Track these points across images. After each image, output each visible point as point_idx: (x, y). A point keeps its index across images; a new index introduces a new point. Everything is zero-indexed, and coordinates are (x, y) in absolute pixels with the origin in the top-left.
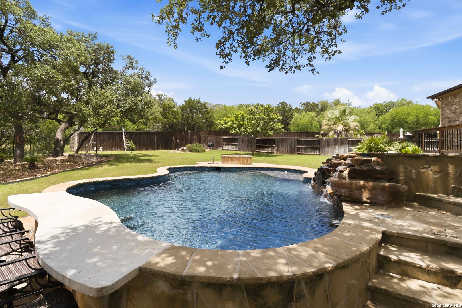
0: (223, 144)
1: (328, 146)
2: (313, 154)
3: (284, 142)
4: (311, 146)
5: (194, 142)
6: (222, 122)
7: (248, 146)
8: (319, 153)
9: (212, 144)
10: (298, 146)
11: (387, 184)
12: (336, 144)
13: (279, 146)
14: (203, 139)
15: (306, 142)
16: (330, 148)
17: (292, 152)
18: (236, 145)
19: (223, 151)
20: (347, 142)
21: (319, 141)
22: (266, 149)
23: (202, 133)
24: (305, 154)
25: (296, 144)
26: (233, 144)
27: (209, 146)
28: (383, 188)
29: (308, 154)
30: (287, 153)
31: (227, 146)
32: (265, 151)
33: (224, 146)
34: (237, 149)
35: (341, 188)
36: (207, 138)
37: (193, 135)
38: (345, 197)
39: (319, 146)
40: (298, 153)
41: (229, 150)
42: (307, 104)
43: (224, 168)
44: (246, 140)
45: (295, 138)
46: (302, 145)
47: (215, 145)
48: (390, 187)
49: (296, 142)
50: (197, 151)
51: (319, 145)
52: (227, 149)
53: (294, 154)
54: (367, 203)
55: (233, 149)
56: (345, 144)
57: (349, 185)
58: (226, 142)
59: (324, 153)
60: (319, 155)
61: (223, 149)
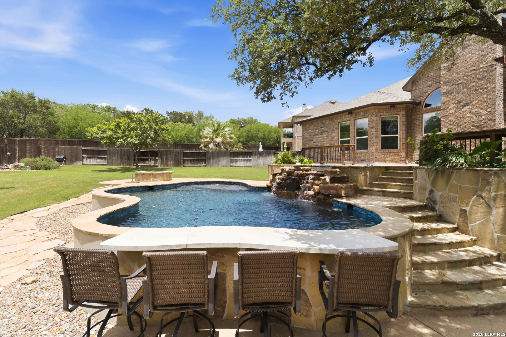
0: (83, 157)
1: (213, 158)
2: (200, 166)
3: (169, 154)
4: (198, 158)
5: (28, 154)
6: (95, 129)
7: (123, 159)
8: (205, 165)
9: (64, 157)
10: (185, 158)
11: (352, 184)
12: (221, 156)
13: (163, 159)
14: (45, 151)
15: (192, 154)
16: (215, 160)
17: (177, 165)
18: (105, 158)
19: (84, 166)
20: (229, 154)
21: (205, 153)
22: (147, 162)
23: (43, 142)
24: (191, 166)
25: (182, 157)
26: (99, 156)
27: (60, 161)
28: (351, 186)
29: (194, 166)
30: (173, 166)
31: (89, 160)
32: (146, 165)
33: (85, 160)
34: (106, 163)
35: (329, 190)
36: (54, 149)
37: (25, 144)
38: (334, 195)
39: (205, 158)
40: (184, 165)
41: (93, 165)
42: (175, 114)
43: (158, 186)
44: (119, 152)
45: (181, 151)
46: (188, 157)
47: (69, 158)
48: (354, 186)
49: (182, 154)
50: (47, 168)
51: (205, 156)
52: (89, 163)
53: (180, 167)
54: (344, 197)
55: (100, 164)
56: (228, 156)
57: (336, 187)
58: (88, 154)
59: (210, 164)
60: (205, 166)
61: (83, 164)
